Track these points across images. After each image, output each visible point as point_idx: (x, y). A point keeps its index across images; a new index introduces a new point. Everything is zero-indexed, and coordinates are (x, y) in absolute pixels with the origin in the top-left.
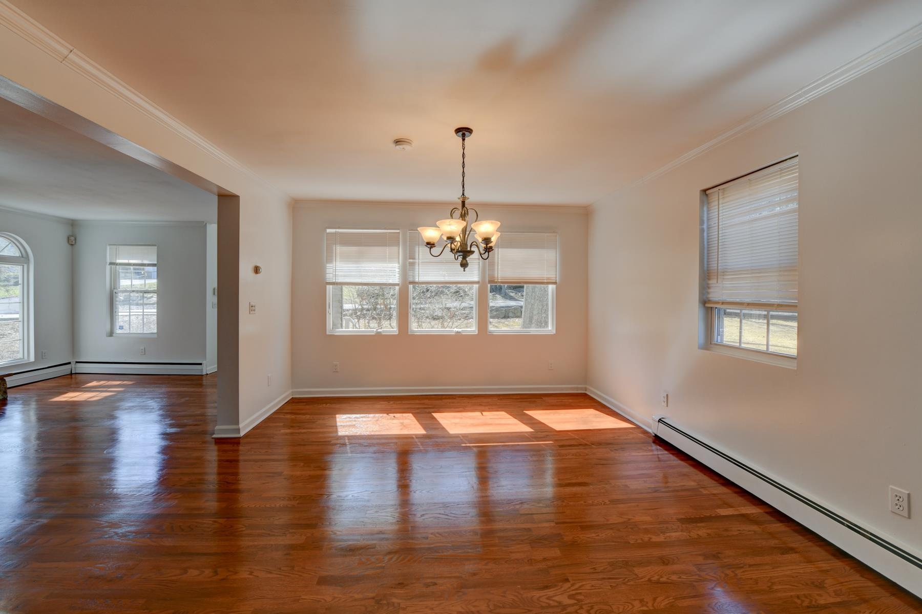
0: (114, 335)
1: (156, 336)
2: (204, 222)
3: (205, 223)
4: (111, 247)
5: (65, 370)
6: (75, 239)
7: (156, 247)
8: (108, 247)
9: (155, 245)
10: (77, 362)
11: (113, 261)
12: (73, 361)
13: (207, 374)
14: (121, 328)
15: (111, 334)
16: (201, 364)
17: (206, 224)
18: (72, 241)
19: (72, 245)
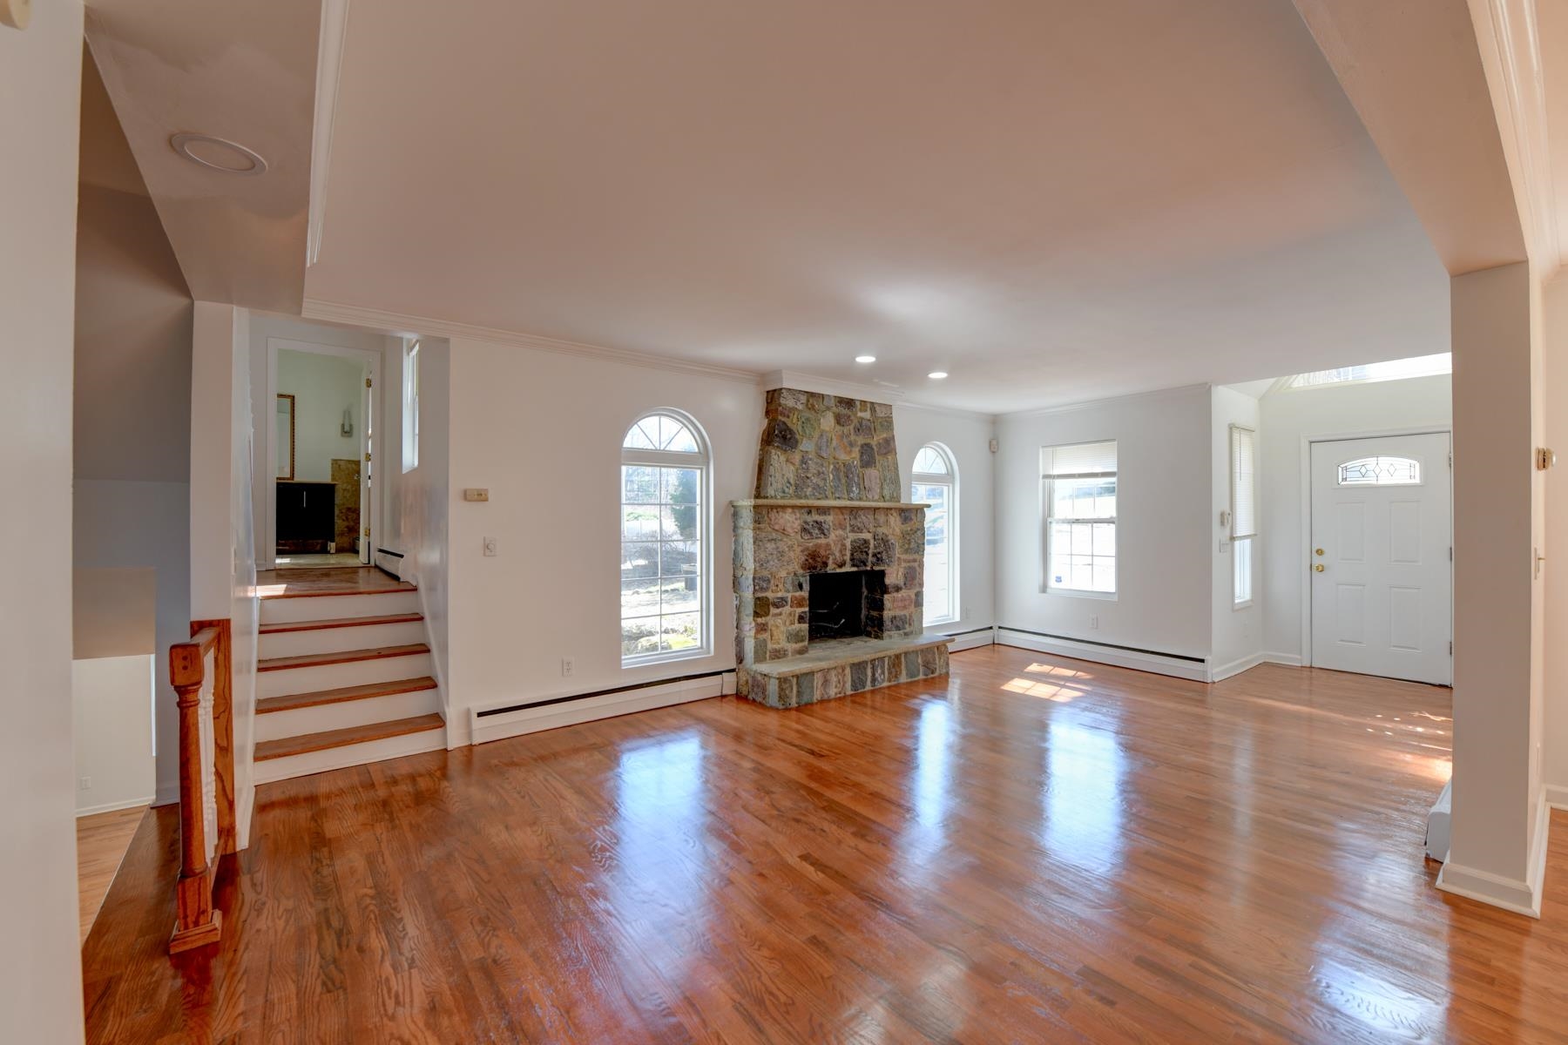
0: (1049, 590)
1: (1115, 598)
2: (1206, 384)
3: (1207, 387)
4: (1045, 449)
5: (985, 637)
6: (998, 443)
7: (1116, 443)
8: (1041, 450)
9: (1114, 440)
10: (1000, 628)
11: (1047, 473)
12: (995, 625)
13: (1214, 683)
14: (1059, 580)
15: (1044, 588)
16: (1202, 661)
17: (1210, 387)
18: (994, 446)
19: (994, 452)
